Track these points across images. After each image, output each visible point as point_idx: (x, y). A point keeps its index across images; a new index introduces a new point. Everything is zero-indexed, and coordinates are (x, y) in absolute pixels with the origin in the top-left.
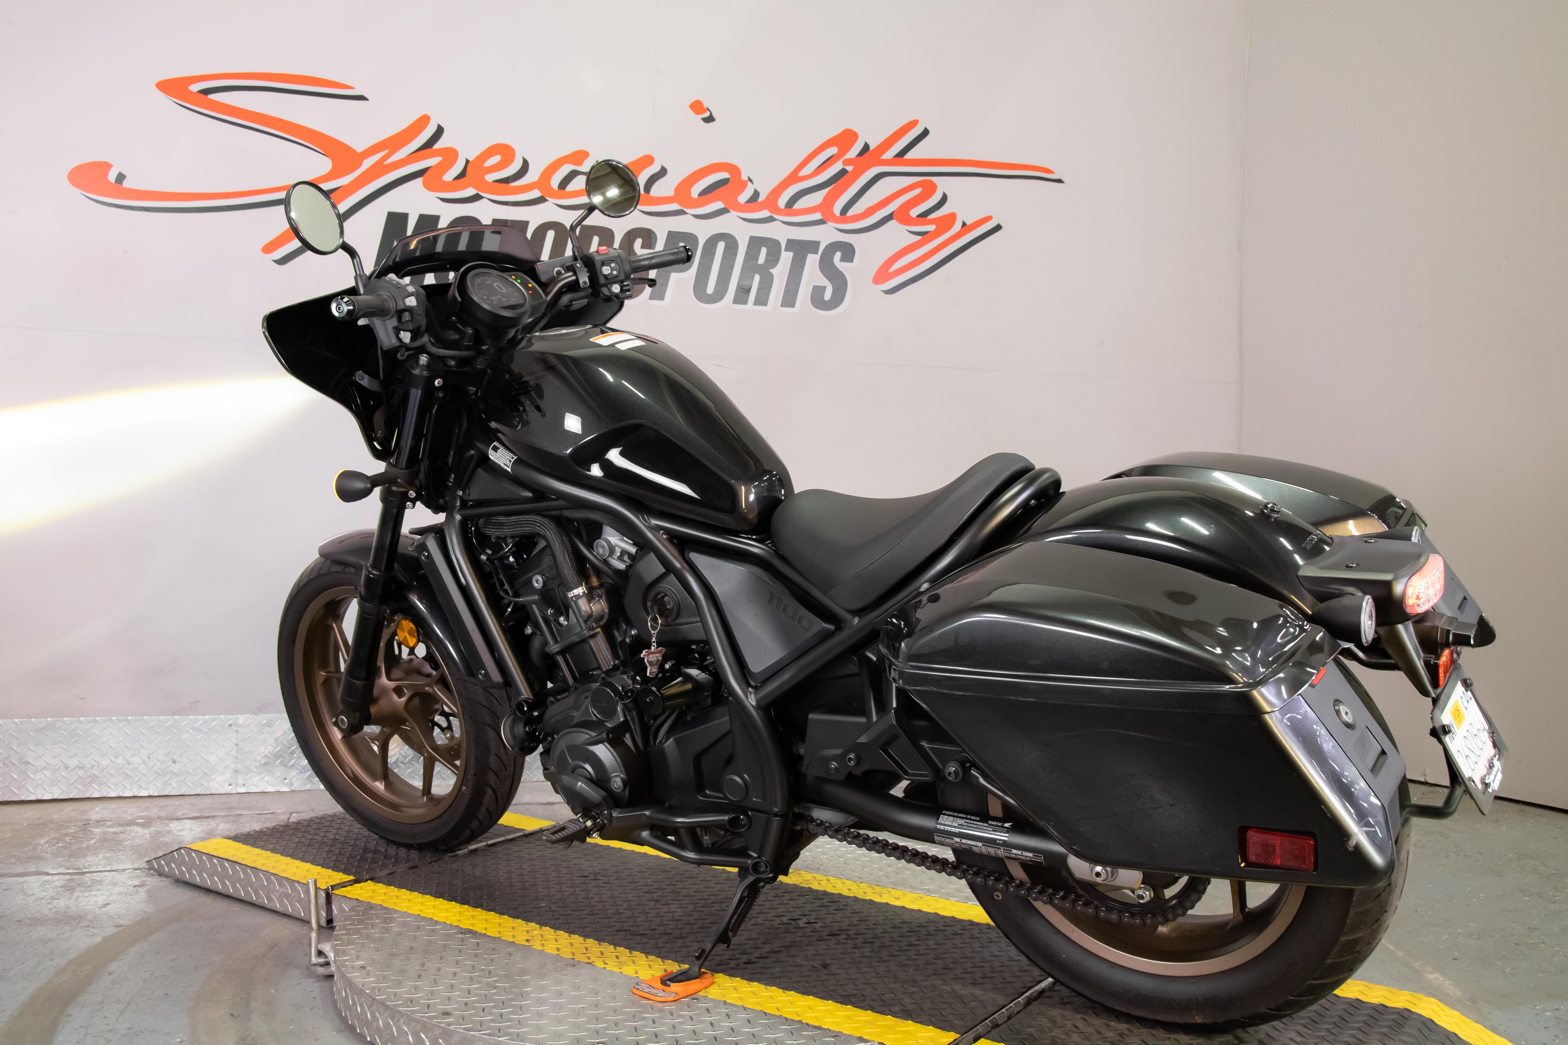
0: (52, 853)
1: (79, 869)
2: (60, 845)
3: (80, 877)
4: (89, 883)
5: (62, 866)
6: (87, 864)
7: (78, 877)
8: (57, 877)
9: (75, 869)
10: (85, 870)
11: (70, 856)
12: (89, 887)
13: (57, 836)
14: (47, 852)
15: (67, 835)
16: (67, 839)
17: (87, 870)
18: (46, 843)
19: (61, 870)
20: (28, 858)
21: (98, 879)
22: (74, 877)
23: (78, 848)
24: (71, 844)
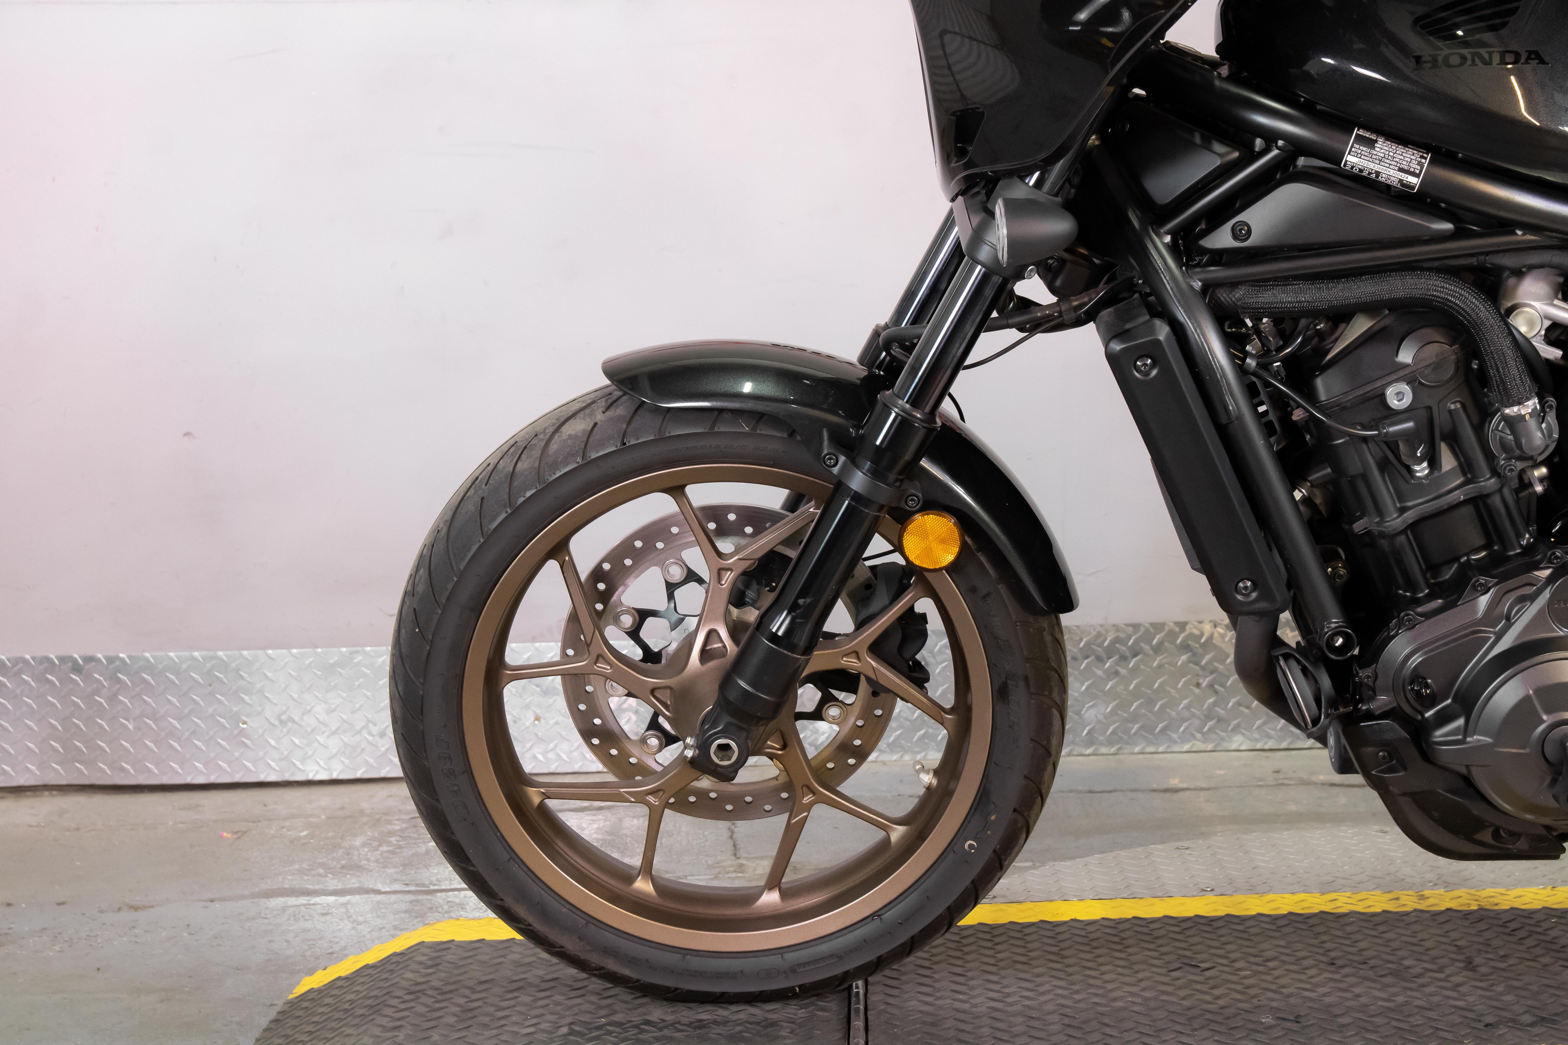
0: (377, 861)
1: (423, 885)
2: (385, 848)
3: (429, 897)
4: (446, 907)
5: (396, 880)
6: (434, 879)
7: (425, 897)
8: (393, 897)
9: (417, 885)
10: (432, 887)
11: (405, 866)
12: (447, 912)
13: (376, 834)
14: (368, 860)
15: (391, 833)
16: (393, 840)
17: (436, 887)
18: (364, 845)
19: (397, 887)
20: (343, 867)
21: (457, 900)
22: (420, 897)
23: (412, 855)
24: (400, 847)
